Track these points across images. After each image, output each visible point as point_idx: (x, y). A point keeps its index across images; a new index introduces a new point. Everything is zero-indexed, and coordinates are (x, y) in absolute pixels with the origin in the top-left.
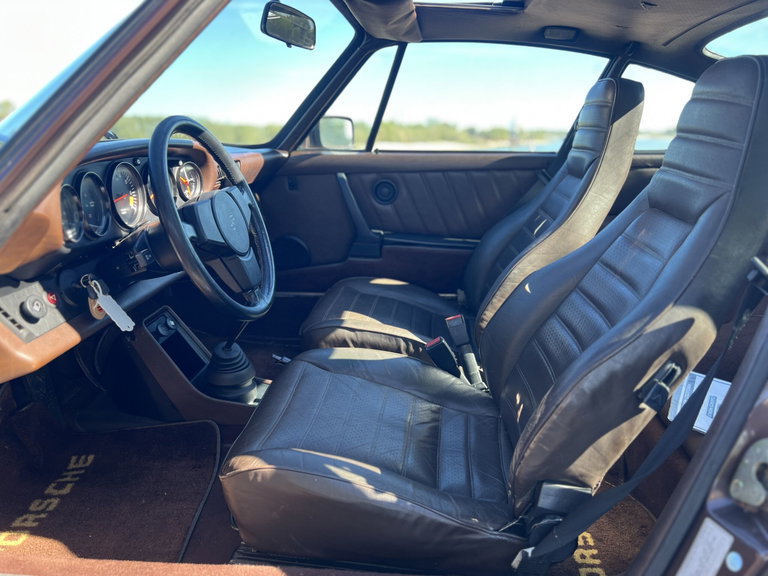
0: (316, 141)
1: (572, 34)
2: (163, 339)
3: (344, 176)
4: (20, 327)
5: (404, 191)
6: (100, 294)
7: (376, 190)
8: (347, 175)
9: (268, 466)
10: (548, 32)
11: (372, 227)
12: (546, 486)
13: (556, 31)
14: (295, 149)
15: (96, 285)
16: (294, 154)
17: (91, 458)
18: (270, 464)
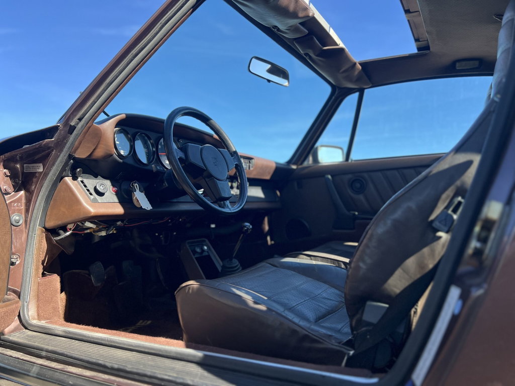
0: (316, 160)
1: (477, 63)
2: (197, 256)
3: (330, 177)
4: (91, 194)
5: (371, 186)
6: (138, 191)
7: (352, 183)
8: (332, 176)
9: (196, 283)
10: (458, 65)
11: (349, 210)
12: (369, 303)
13: (464, 63)
14: (302, 164)
15: (137, 186)
16: (300, 167)
17: (149, 322)
18: (197, 282)
